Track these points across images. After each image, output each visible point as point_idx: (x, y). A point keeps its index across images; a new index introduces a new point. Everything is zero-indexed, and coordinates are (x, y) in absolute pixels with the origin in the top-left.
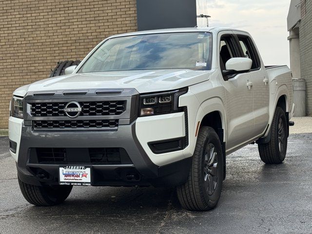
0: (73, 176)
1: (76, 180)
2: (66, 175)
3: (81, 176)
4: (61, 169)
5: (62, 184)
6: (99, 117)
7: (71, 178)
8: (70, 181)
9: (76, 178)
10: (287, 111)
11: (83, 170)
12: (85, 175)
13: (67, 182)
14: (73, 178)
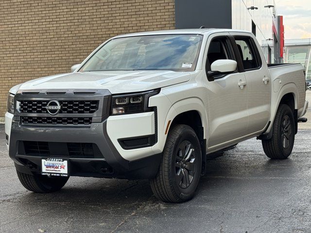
0: (53, 167)
1: (55, 171)
2: (47, 167)
3: (59, 168)
4: (43, 161)
5: (43, 174)
6: (76, 115)
7: (52, 169)
8: (51, 172)
9: (55, 169)
10: (296, 108)
11: (61, 163)
12: (62, 167)
13: (48, 173)
14: (53, 169)
